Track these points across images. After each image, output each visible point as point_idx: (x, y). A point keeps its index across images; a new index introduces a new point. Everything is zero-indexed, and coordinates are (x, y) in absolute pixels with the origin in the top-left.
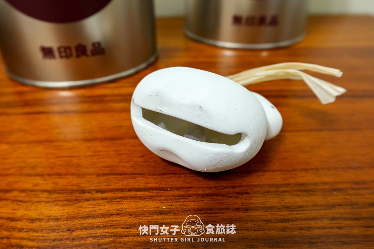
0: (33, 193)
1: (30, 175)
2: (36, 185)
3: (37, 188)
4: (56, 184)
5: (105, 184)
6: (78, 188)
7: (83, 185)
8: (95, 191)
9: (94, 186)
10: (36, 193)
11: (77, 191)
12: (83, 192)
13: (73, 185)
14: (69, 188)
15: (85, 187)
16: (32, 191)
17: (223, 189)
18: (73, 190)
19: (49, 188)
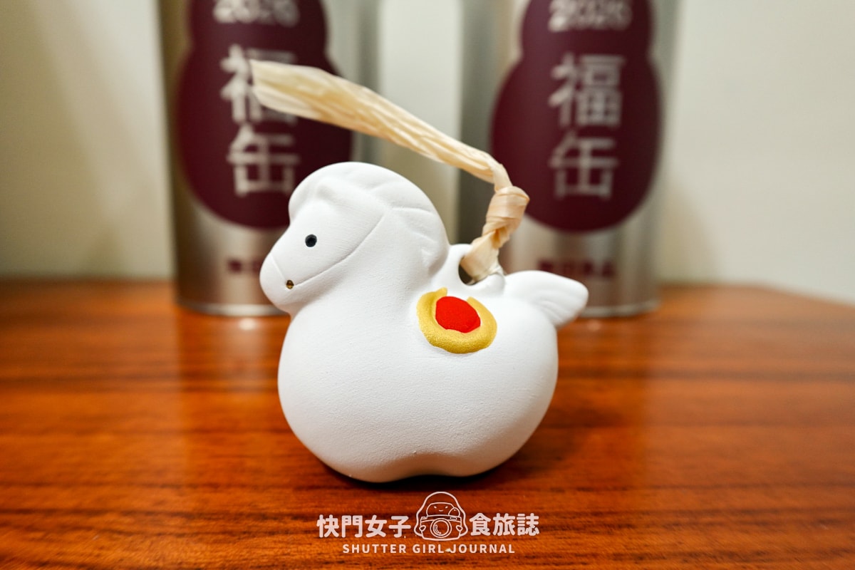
0: (150, 518)
1: (150, 485)
2: (161, 503)
3: (161, 508)
4: (206, 502)
5: (313, 504)
6: (252, 511)
7: (264, 506)
8: (290, 518)
9: (288, 508)
10: (157, 518)
11: (249, 516)
12: (264, 517)
13: (242, 505)
14: (233, 510)
15: (267, 508)
16: (148, 513)
17: (574, 518)
18: (241, 514)
19: (190, 510)
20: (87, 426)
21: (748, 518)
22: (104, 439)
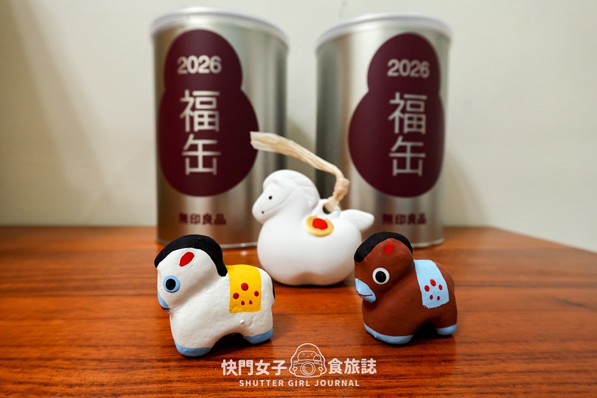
0: (79, 362)
1: (81, 346)
2: (86, 354)
3: (84, 357)
4: (111, 353)
5: (170, 354)
7: (143, 355)
9: (156, 356)
10: (84, 361)
11: (134, 360)
12: (142, 361)
13: (131, 355)
14: (126, 357)
15: (145, 356)
16: (79, 359)
18: (130, 360)
19: (102, 358)
20: (48, 316)
21: (405, 359)
22: (57, 322)
